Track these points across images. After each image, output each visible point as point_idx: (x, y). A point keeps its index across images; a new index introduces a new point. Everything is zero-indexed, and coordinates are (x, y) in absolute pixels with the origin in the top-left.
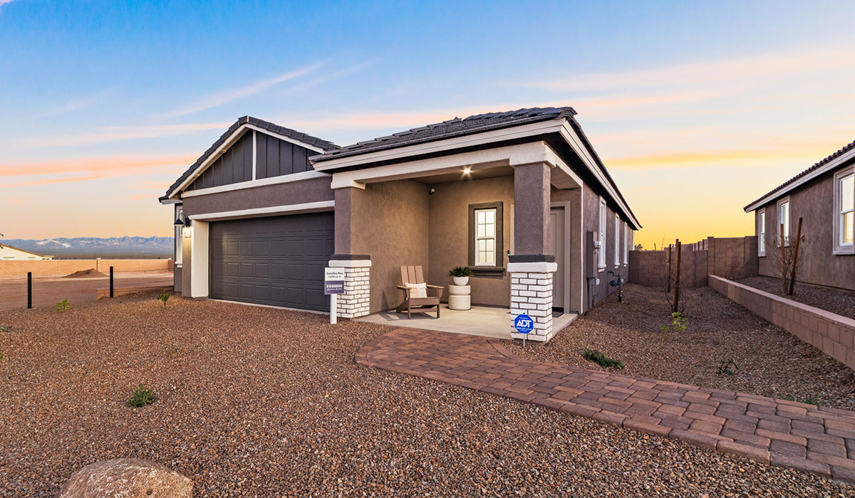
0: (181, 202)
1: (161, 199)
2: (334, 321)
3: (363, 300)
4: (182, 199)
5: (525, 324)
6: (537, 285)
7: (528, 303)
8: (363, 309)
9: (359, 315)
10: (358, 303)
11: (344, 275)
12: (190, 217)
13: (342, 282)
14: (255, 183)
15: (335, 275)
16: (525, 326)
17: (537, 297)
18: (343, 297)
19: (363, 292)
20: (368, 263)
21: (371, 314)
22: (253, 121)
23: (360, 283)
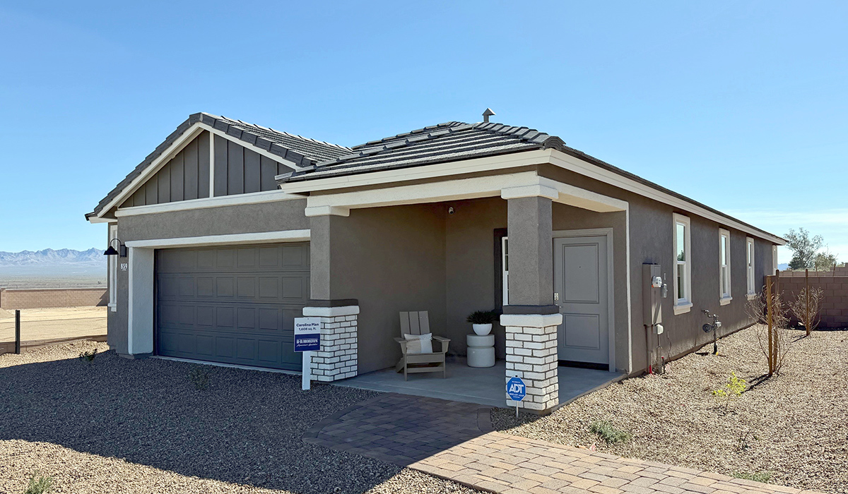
0: (116, 221)
1: (87, 217)
2: (306, 386)
3: (348, 358)
4: (116, 218)
5: (517, 388)
6: (532, 341)
7: (523, 363)
8: (348, 369)
9: (342, 377)
10: (340, 362)
11: (321, 325)
12: (127, 244)
13: (317, 336)
14: (212, 201)
15: (308, 327)
16: (517, 392)
17: (532, 356)
18: (321, 354)
19: (348, 346)
20: (355, 309)
21: (359, 375)
22: (207, 120)
23: (342, 336)
